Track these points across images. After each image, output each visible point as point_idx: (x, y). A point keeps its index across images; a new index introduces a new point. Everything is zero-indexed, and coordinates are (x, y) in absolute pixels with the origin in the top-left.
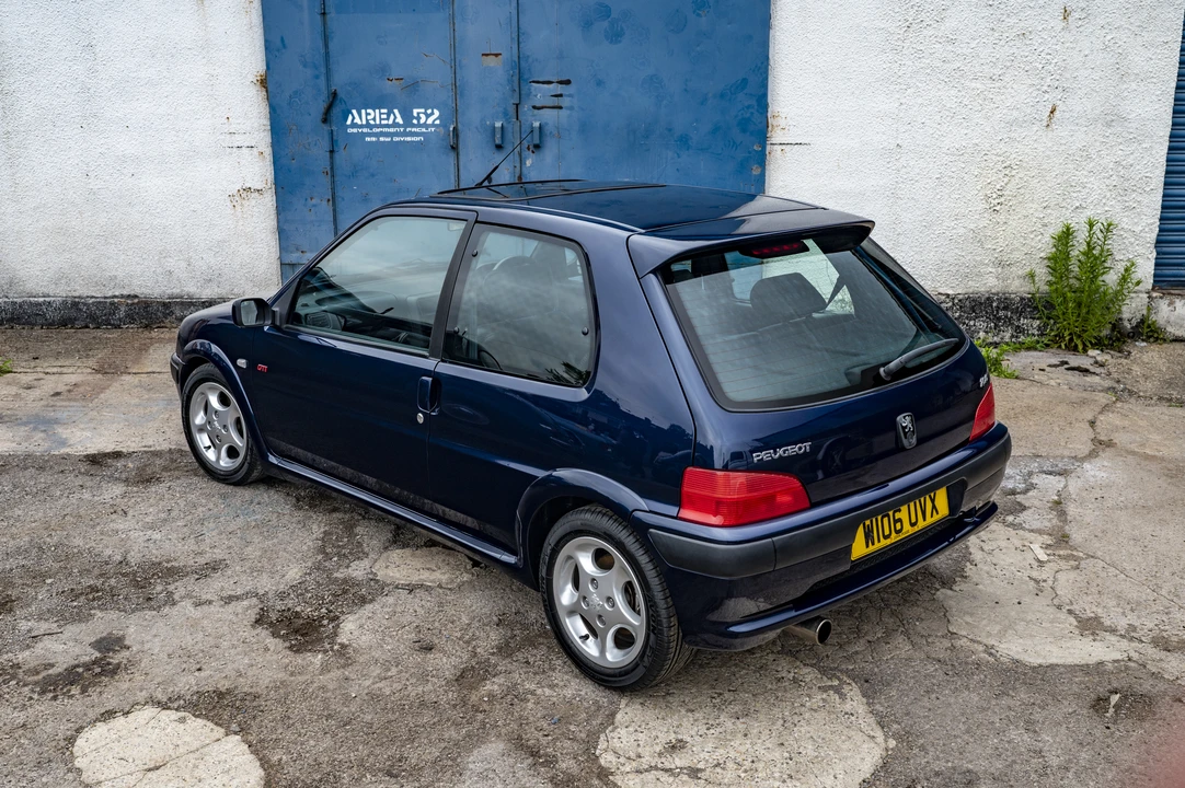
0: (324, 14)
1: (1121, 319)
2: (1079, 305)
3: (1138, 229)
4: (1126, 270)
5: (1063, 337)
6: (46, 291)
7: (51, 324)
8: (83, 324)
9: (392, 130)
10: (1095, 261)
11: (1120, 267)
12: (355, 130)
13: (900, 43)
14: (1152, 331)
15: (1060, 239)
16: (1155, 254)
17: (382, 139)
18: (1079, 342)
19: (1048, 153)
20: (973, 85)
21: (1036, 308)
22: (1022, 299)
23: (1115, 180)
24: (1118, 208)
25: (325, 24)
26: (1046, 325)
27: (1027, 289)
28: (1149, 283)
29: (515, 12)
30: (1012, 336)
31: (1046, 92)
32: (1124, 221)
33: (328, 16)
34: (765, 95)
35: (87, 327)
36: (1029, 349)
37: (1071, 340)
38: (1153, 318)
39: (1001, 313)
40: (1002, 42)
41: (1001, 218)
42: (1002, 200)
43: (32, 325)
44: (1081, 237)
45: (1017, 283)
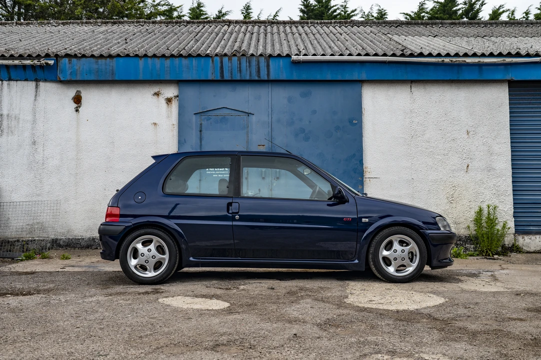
0: (201, 131)
1: (505, 244)
2: (488, 238)
3: (506, 210)
4: (504, 224)
5: (484, 251)
6: (82, 235)
7: (82, 247)
8: (96, 247)
9: (223, 172)
10: (492, 221)
11: (502, 224)
12: (209, 172)
13: (410, 142)
14: (517, 248)
15: (478, 212)
16: (514, 219)
17: (219, 176)
18: (490, 252)
19: (468, 181)
20: (438, 157)
21: (471, 240)
22: (466, 237)
23: (494, 191)
24: (497, 201)
25: (201, 134)
26: (476, 247)
27: (467, 233)
28: (513, 230)
29: (270, 131)
30: (464, 252)
31: (464, 159)
32: (501, 207)
33: (202, 132)
34: (362, 160)
35: (97, 248)
36: (471, 256)
37: (487, 252)
38: (517, 243)
39: (458, 242)
40: (446, 142)
41: (454, 205)
42: (453, 199)
43: (75, 248)
44: (485, 212)
45: (463, 230)
